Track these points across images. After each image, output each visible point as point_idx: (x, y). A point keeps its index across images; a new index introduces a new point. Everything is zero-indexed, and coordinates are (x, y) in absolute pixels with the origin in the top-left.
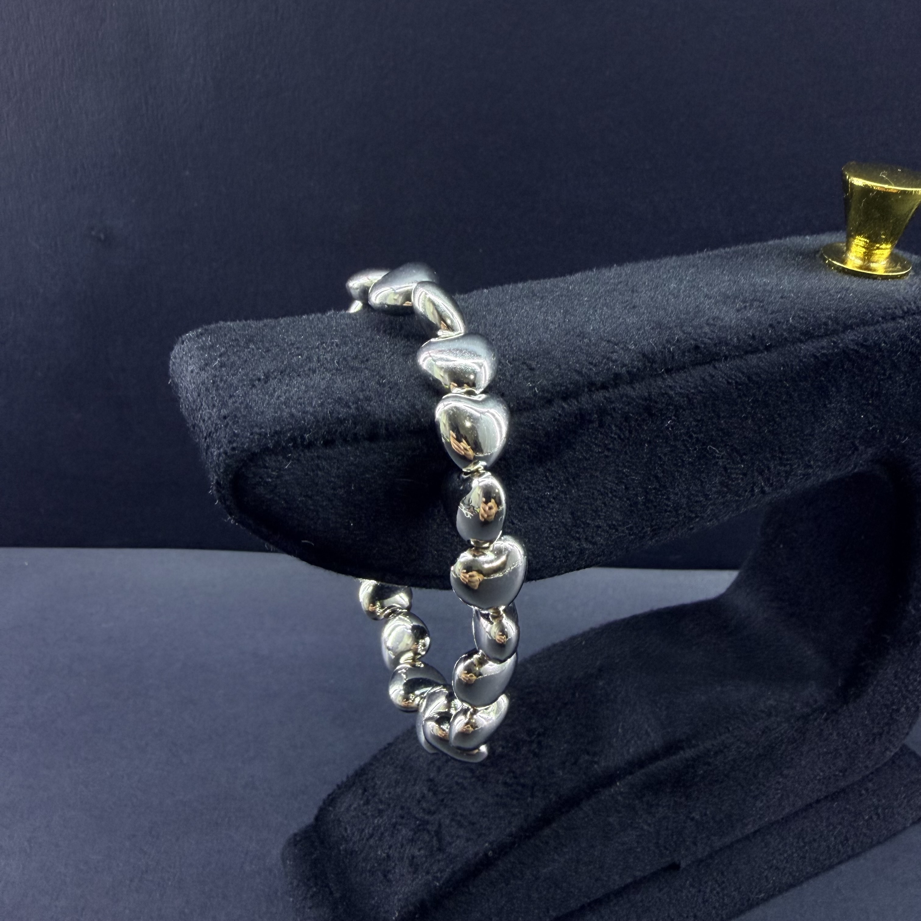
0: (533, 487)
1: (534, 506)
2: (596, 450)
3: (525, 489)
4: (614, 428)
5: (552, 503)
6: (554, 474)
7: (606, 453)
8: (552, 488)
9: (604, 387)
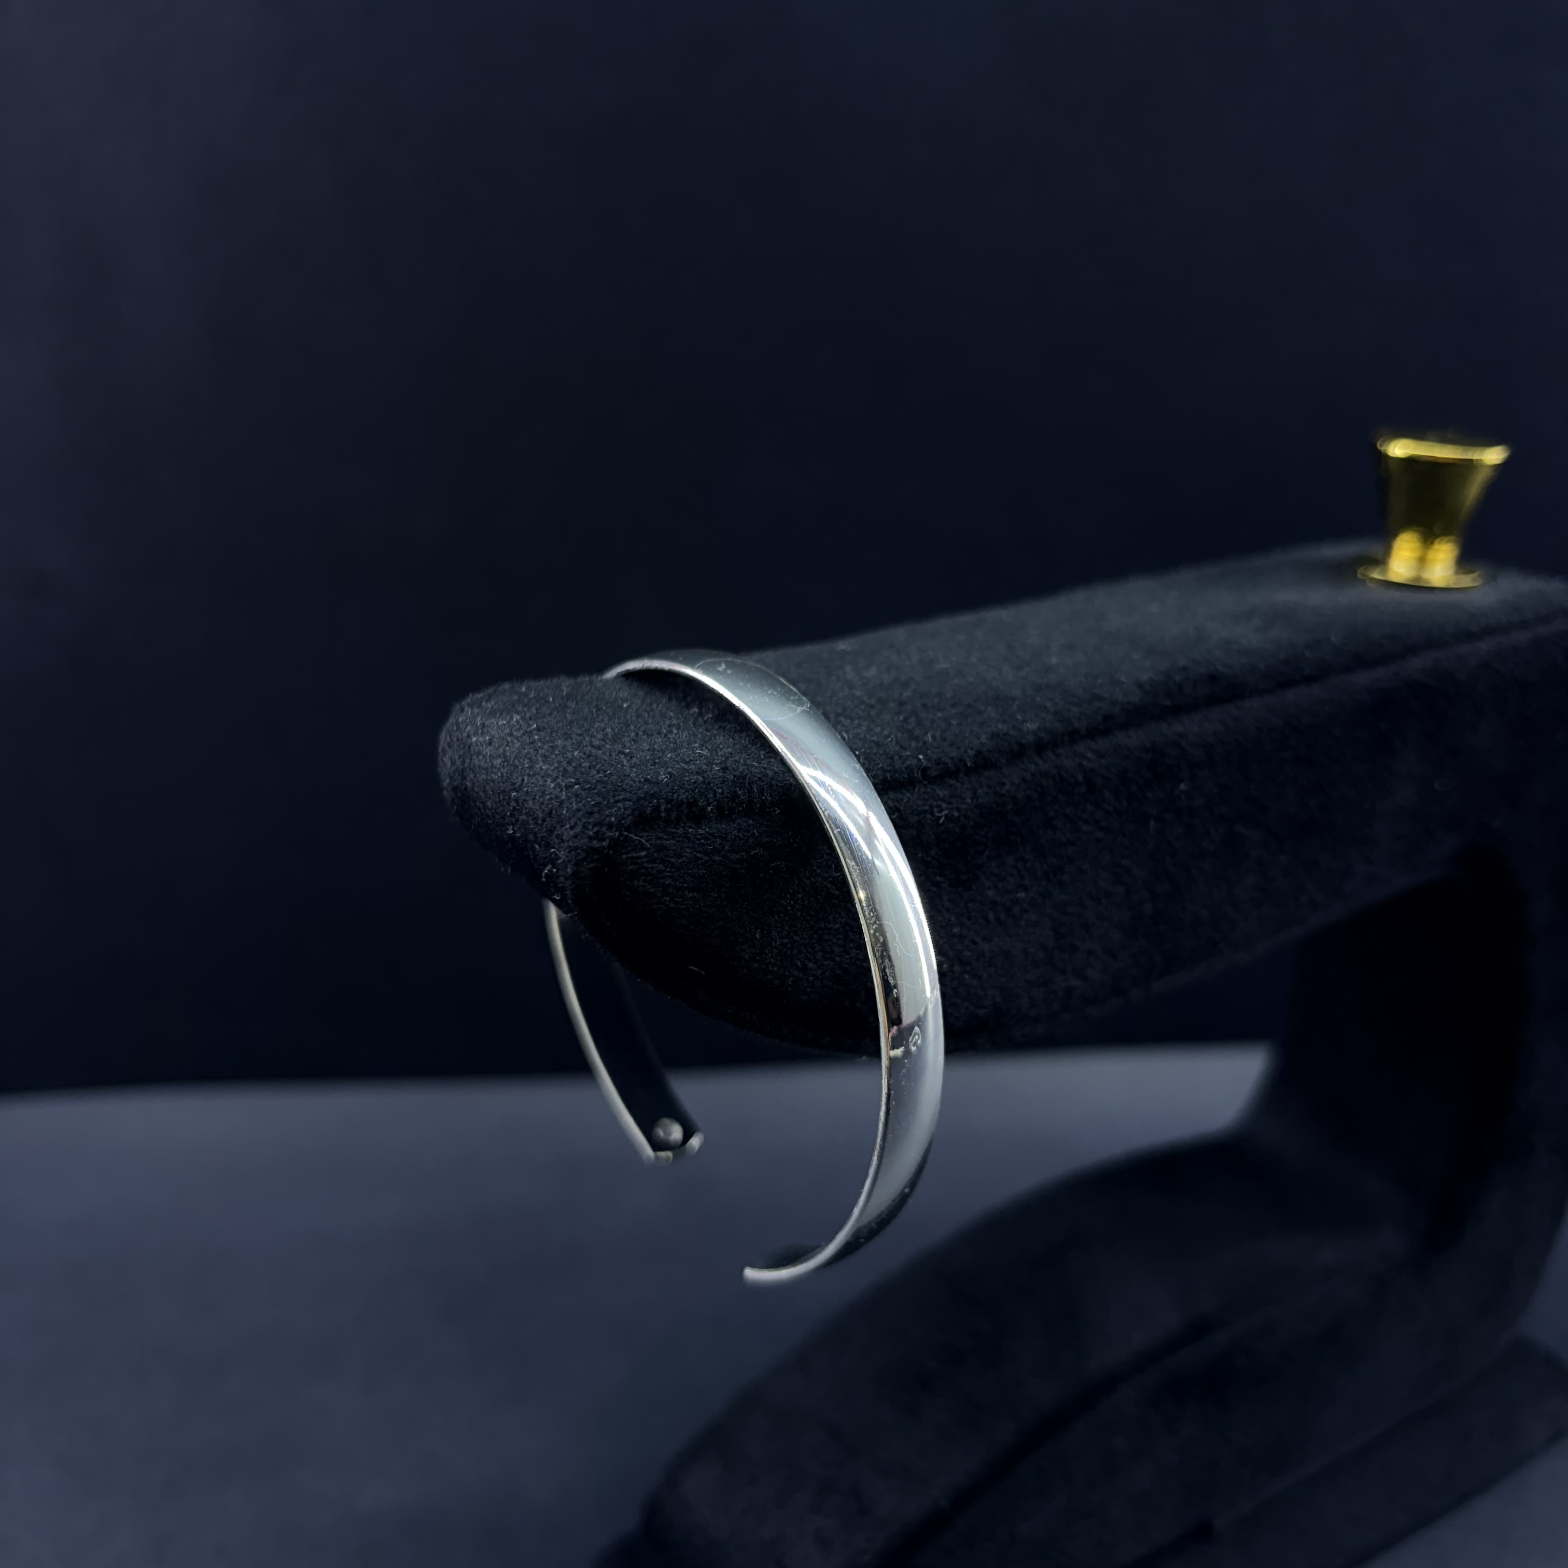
0: (1000, 885)
1: (1003, 916)
2: (1085, 828)
3: (989, 888)
4: (1107, 794)
5: (1026, 911)
6: (1028, 865)
7: (1099, 835)
8: (1026, 889)
9: (1092, 734)
